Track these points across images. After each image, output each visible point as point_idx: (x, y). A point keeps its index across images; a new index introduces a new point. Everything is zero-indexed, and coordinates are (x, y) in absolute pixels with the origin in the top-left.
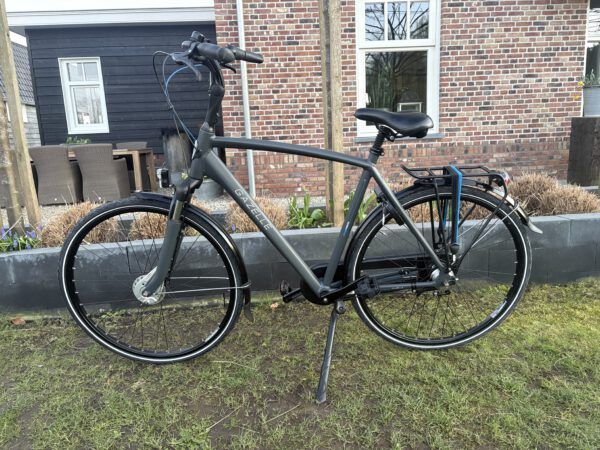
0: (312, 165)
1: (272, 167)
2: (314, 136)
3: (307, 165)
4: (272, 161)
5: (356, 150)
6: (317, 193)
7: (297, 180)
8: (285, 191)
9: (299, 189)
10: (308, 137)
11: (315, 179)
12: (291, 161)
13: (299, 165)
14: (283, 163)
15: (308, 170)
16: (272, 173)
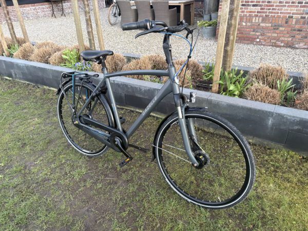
0: (270, 25)
1: (244, 24)
2: (277, 6)
3: (267, 25)
4: (244, 21)
5: (304, 18)
6: (269, 44)
7: (258, 34)
8: (249, 40)
9: (258, 40)
10: (272, 6)
11: (270, 35)
12: (257, 21)
13: (262, 25)
14: (252, 22)
15: (267, 28)
16: (243, 28)
